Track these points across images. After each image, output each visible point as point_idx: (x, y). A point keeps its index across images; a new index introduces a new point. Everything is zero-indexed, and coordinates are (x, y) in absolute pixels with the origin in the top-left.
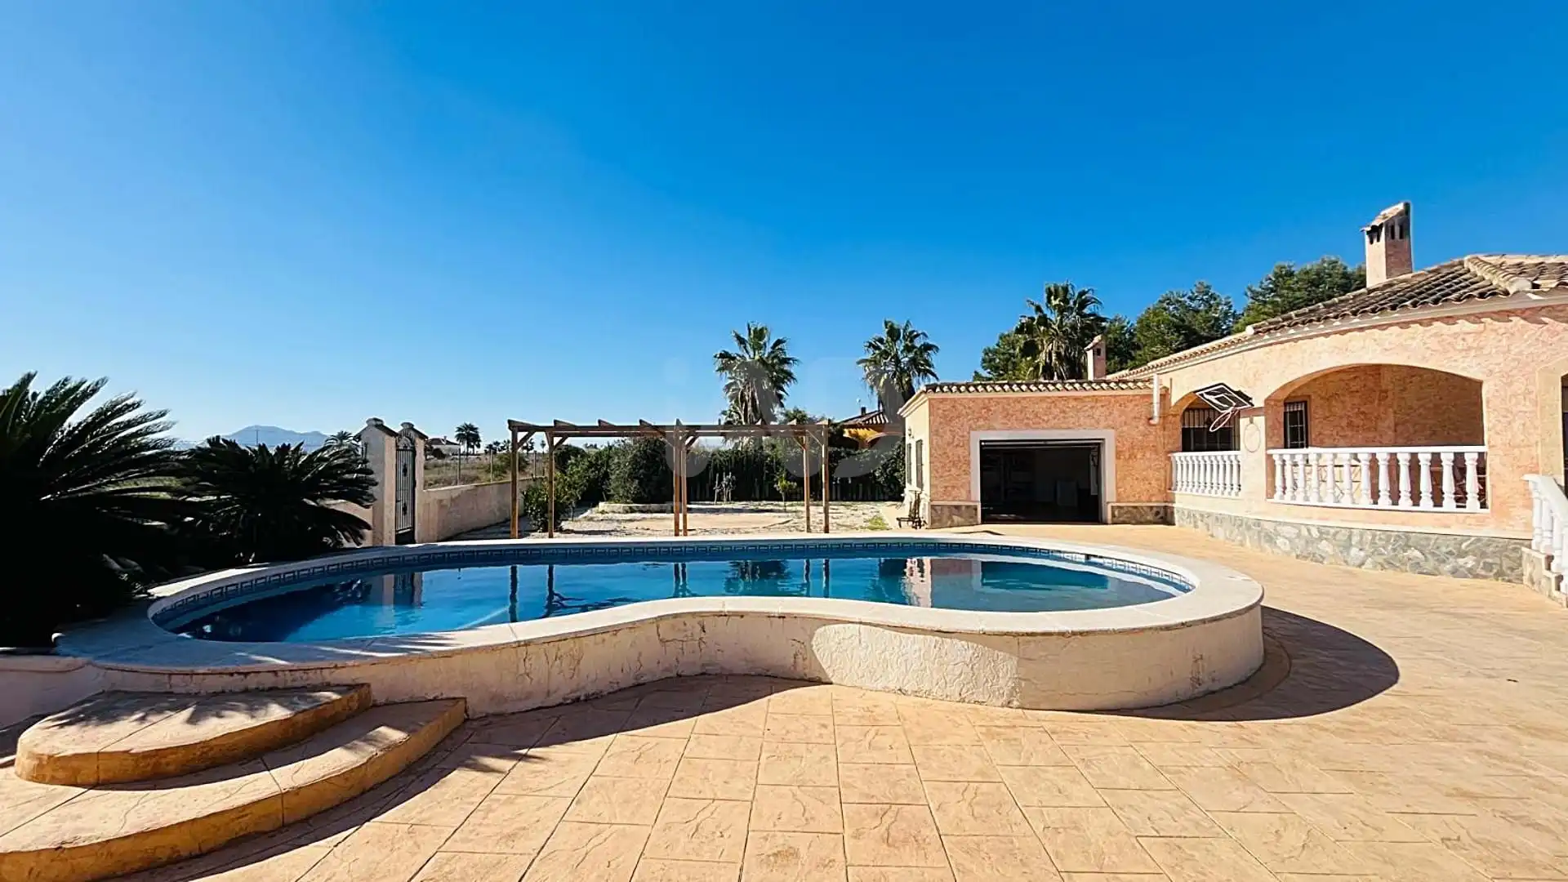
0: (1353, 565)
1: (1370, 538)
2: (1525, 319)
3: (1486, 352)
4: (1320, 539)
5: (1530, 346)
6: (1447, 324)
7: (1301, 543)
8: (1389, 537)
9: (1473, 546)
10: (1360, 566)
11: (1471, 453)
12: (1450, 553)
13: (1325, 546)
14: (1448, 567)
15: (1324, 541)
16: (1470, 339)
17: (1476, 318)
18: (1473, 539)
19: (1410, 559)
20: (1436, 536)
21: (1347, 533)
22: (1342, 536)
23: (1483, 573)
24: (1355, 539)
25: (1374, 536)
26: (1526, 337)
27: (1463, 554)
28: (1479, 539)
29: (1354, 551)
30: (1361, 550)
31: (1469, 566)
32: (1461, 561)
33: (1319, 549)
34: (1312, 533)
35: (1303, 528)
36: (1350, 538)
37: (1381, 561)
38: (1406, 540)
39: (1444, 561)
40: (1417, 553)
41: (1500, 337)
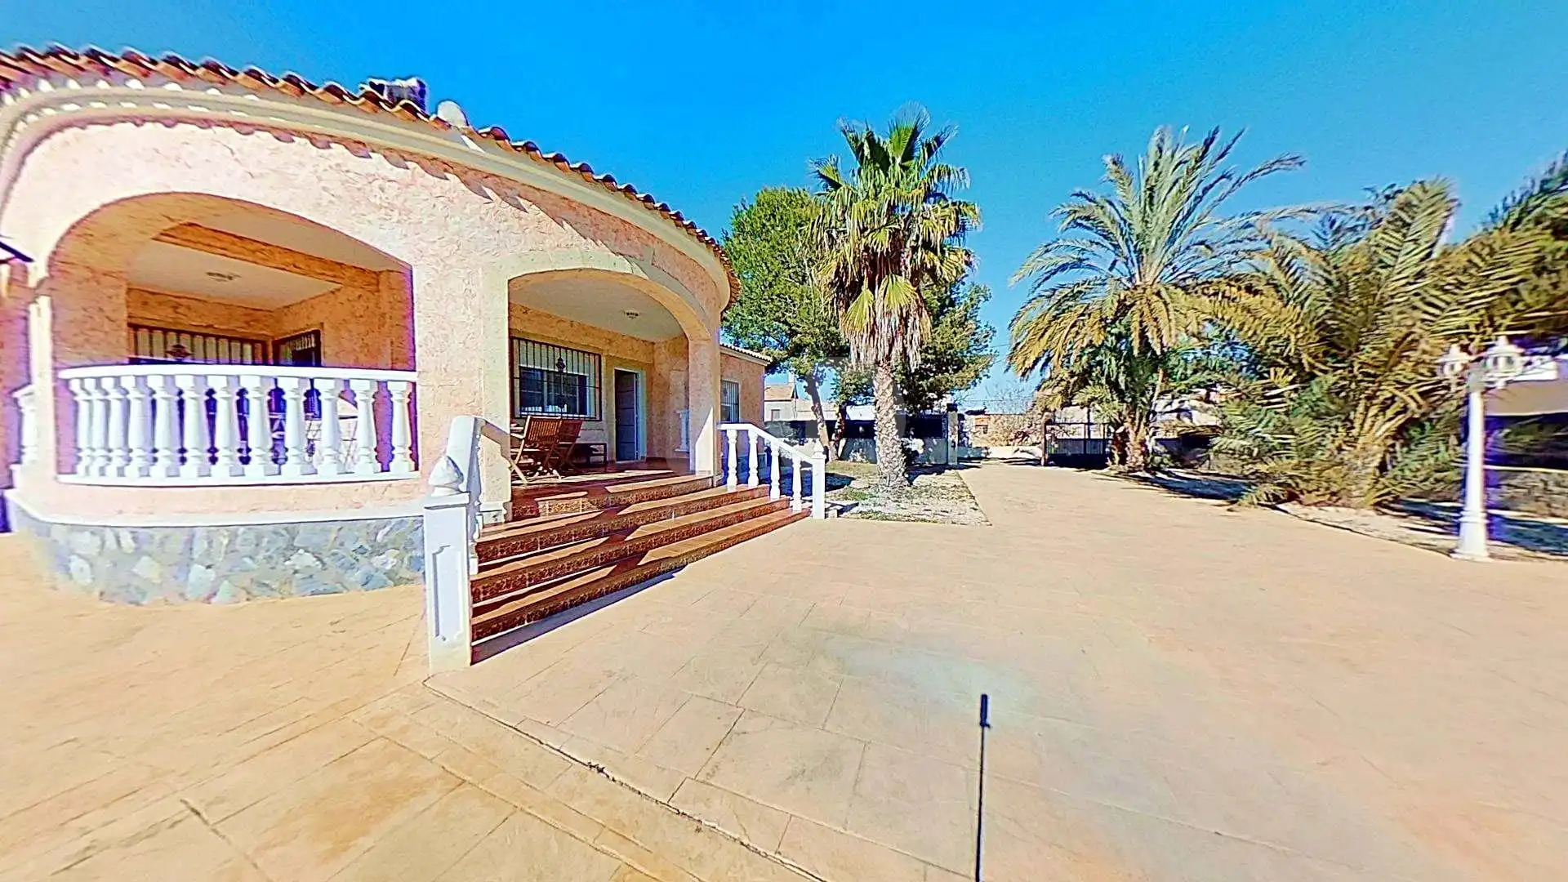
0: (197, 600)
1: (225, 542)
2: (464, 182)
3: (414, 218)
4: (138, 552)
5: (472, 225)
6: (354, 153)
7: (104, 564)
8: (259, 538)
9: (392, 536)
10: (208, 600)
11: (398, 383)
12: (361, 550)
13: (147, 569)
14: (357, 576)
15: (145, 558)
16: (391, 190)
17: (399, 158)
18: (394, 522)
19: (296, 572)
20: (338, 526)
21: (183, 536)
22: (176, 544)
23: (408, 575)
24: (200, 546)
25: (233, 537)
26: (467, 211)
27: (379, 549)
28: (402, 521)
29: (197, 569)
30: (209, 567)
31: (388, 567)
32: (377, 561)
33: (135, 575)
34: (123, 543)
35: (109, 536)
36: (190, 541)
37: (247, 583)
38: (289, 537)
39: (352, 567)
40: (309, 559)
41: (433, 201)
